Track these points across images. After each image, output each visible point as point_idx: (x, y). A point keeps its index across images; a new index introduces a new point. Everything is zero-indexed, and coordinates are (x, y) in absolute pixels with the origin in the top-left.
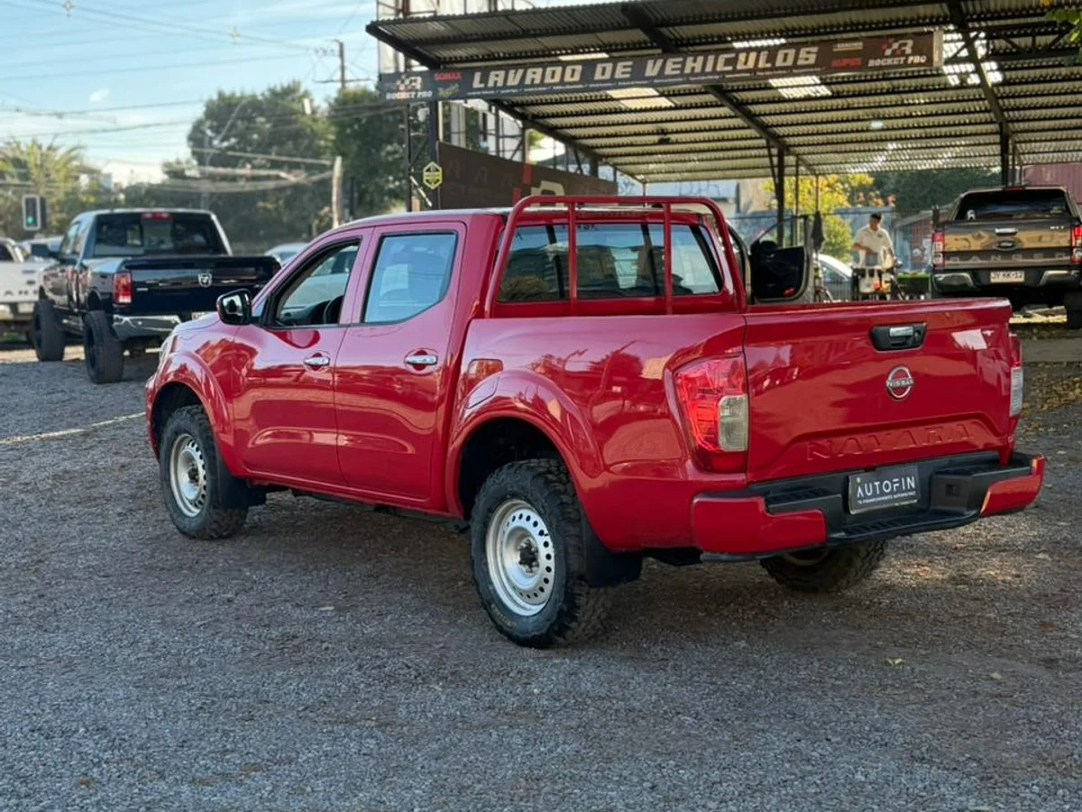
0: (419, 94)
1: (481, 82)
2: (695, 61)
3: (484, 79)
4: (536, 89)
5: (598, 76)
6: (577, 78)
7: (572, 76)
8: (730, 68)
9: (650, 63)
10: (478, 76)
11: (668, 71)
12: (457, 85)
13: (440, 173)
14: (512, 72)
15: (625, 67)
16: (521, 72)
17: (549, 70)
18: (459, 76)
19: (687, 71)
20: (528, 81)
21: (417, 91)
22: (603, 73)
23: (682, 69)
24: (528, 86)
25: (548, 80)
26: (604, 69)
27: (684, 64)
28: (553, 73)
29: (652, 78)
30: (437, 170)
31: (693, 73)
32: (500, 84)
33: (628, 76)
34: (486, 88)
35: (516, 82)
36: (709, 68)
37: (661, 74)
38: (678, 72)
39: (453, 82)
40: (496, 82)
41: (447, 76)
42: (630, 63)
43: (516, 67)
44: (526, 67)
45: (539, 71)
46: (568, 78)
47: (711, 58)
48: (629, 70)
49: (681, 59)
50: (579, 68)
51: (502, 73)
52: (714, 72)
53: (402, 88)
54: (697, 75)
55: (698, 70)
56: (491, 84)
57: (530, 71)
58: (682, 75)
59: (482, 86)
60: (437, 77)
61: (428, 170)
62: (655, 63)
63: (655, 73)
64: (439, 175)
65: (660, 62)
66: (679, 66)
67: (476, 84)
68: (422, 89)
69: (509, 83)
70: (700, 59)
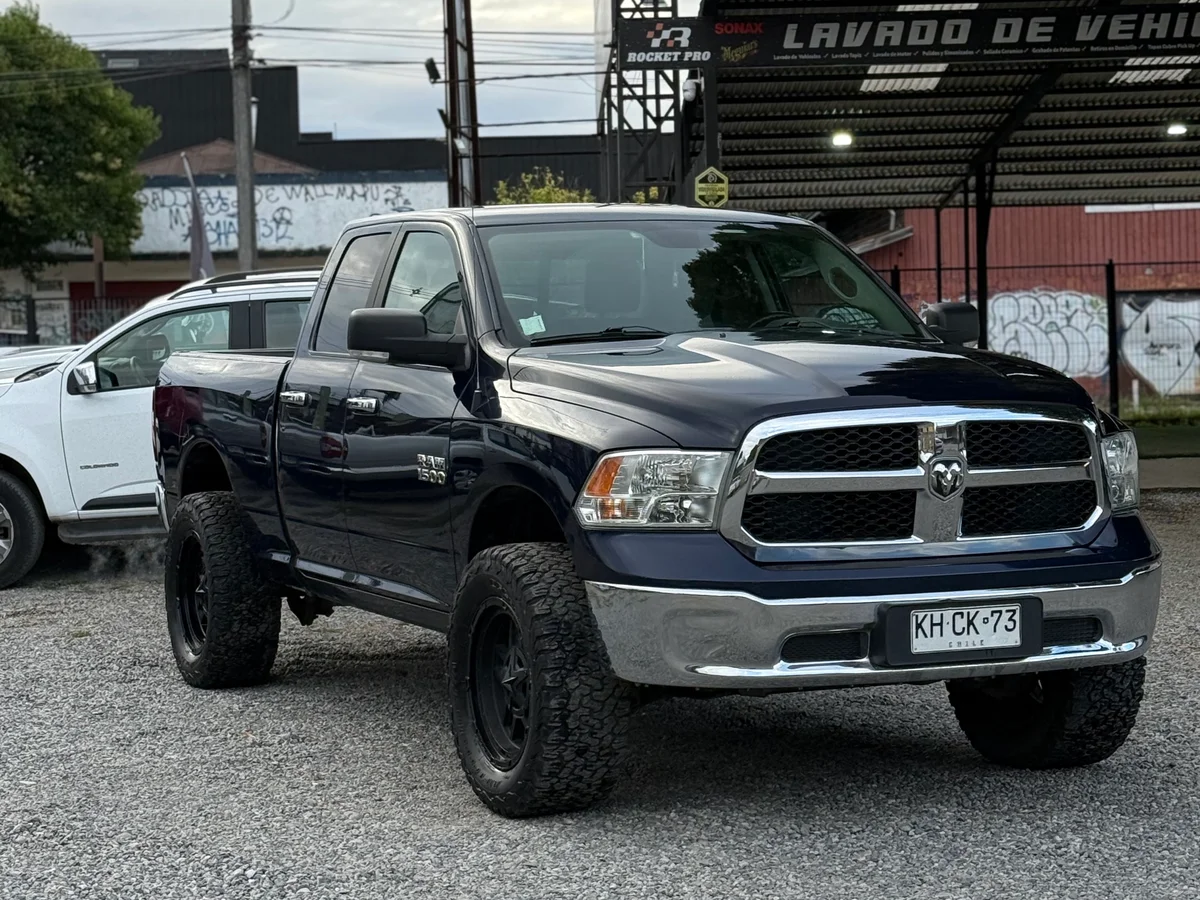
0: (688, 55)
1: (797, 40)
2: (1157, 20)
3: (804, 36)
4: (893, 54)
5: (998, 37)
6: (963, 39)
7: (954, 36)
9: (1084, 20)
10: (791, 31)
11: (1113, 35)
13: (725, 185)
14: (851, 26)
15: (1042, 25)
16: (867, 26)
17: (915, 25)
18: (758, 29)
19: (1145, 34)
20: (879, 42)
21: (682, 51)
22: (1007, 34)
23: (1137, 31)
24: (880, 49)
25: (913, 40)
26: (1008, 27)
27: (1139, 23)
28: (922, 30)
29: (1089, 43)
30: (720, 181)
31: (1153, 39)
32: (831, 43)
33: (1048, 39)
34: (806, 50)
35: (859, 42)
36: (1179, 33)
37: (1102, 38)
38: (1129, 36)
39: (749, 38)
40: (823, 41)
42: (1052, 19)
43: (860, 19)
44: (875, 21)
45: (899, 26)
46: (947, 39)
47: (1184, 17)
48: (1050, 29)
49: (1134, 17)
50: (966, 25)
51: (835, 27)
53: (656, 43)
54: (1160, 42)
55: (1161, 34)
56: (814, 43)
57: (882, 26)
58: (1136, 40)
59: (800, 45)
60: (719, 29)
61: (704, 180)
62: (1092, 22)
63: (1092, 36)
64: (723, 189)
65: (1100, 20)
66: (1132, 27)
67: (789, 42)
68: (692, 48)
69: (846, 44)
70: (1165, 18)
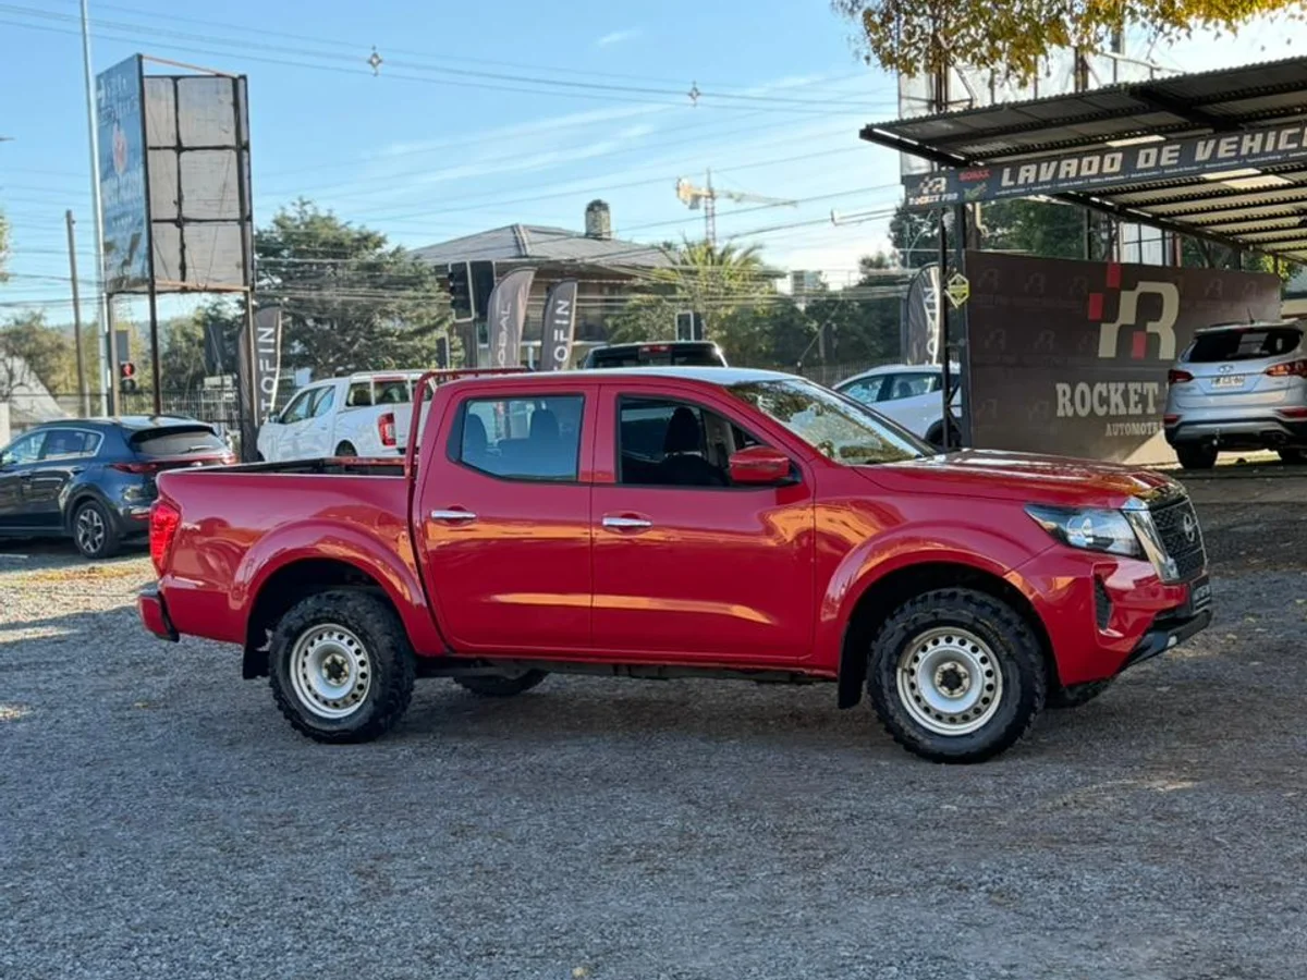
0: (944, 197)
1: (1010, 179)
2: (1253, 140)
3: (1014, 176)
4: (1071, 183)
5: (1141, 164)
6: (1117, 168)
7: (1112, 165)
8: (1294, 146)
9: (1201, 144)
10: (1007, 172)
11: (1221, 154)
12: (984, 185)
13: (967, 286)
14: (1044, 166)
15: (1171, 151)
16: (1054, 164)
17: (1085, 161)
18: (986, 174)
19: (1244, 151)
20: (1062, 175)
21: (941, 194)
22: (1147, 161)
23: (1238, 150)
24: (1063, 181)
25: (1084, 172)
26: (1148, 156)
27: (1239, 143)
28: (1091, 163)
29: (1203, 163)
30: (964, 283)
31: (1250, 155)
32: (1031, 180)
33: (1175, 162)
34: (1016, 186)
35: (1049, 177)
36: (1269, 147)
37: (1214, 157)
38: (1233, 154)
39: (980, 181)
40: (1026, 178)
41: (974, 175)
42: (1178, 147)
43: (1049, 160)
44: (1059, 159)
45: (1075, 162)
46: (1107, 169)
47: (1272, 136)
48: (1176, 154)
49: (1236, 139)
50: (1119, 156)
51: (1033, 168)
52: (1275, 151)
53: (926, 191)
54: (1257, 155)
55: (1256, 150)
56: (1021, 181)
57: (1064, 163)
58: (1238, 157)
59: (1012, 183)
60: (963, 176)
61: (954, 283)
62: (1206, 146)
63: (1207, 156)
64: (965, 289)
65: (1212, 144)
66: (1234, 147)
67: (1006, 182)
68: (947, 192)
69: (1041, 179)
70: (1259, 137)
